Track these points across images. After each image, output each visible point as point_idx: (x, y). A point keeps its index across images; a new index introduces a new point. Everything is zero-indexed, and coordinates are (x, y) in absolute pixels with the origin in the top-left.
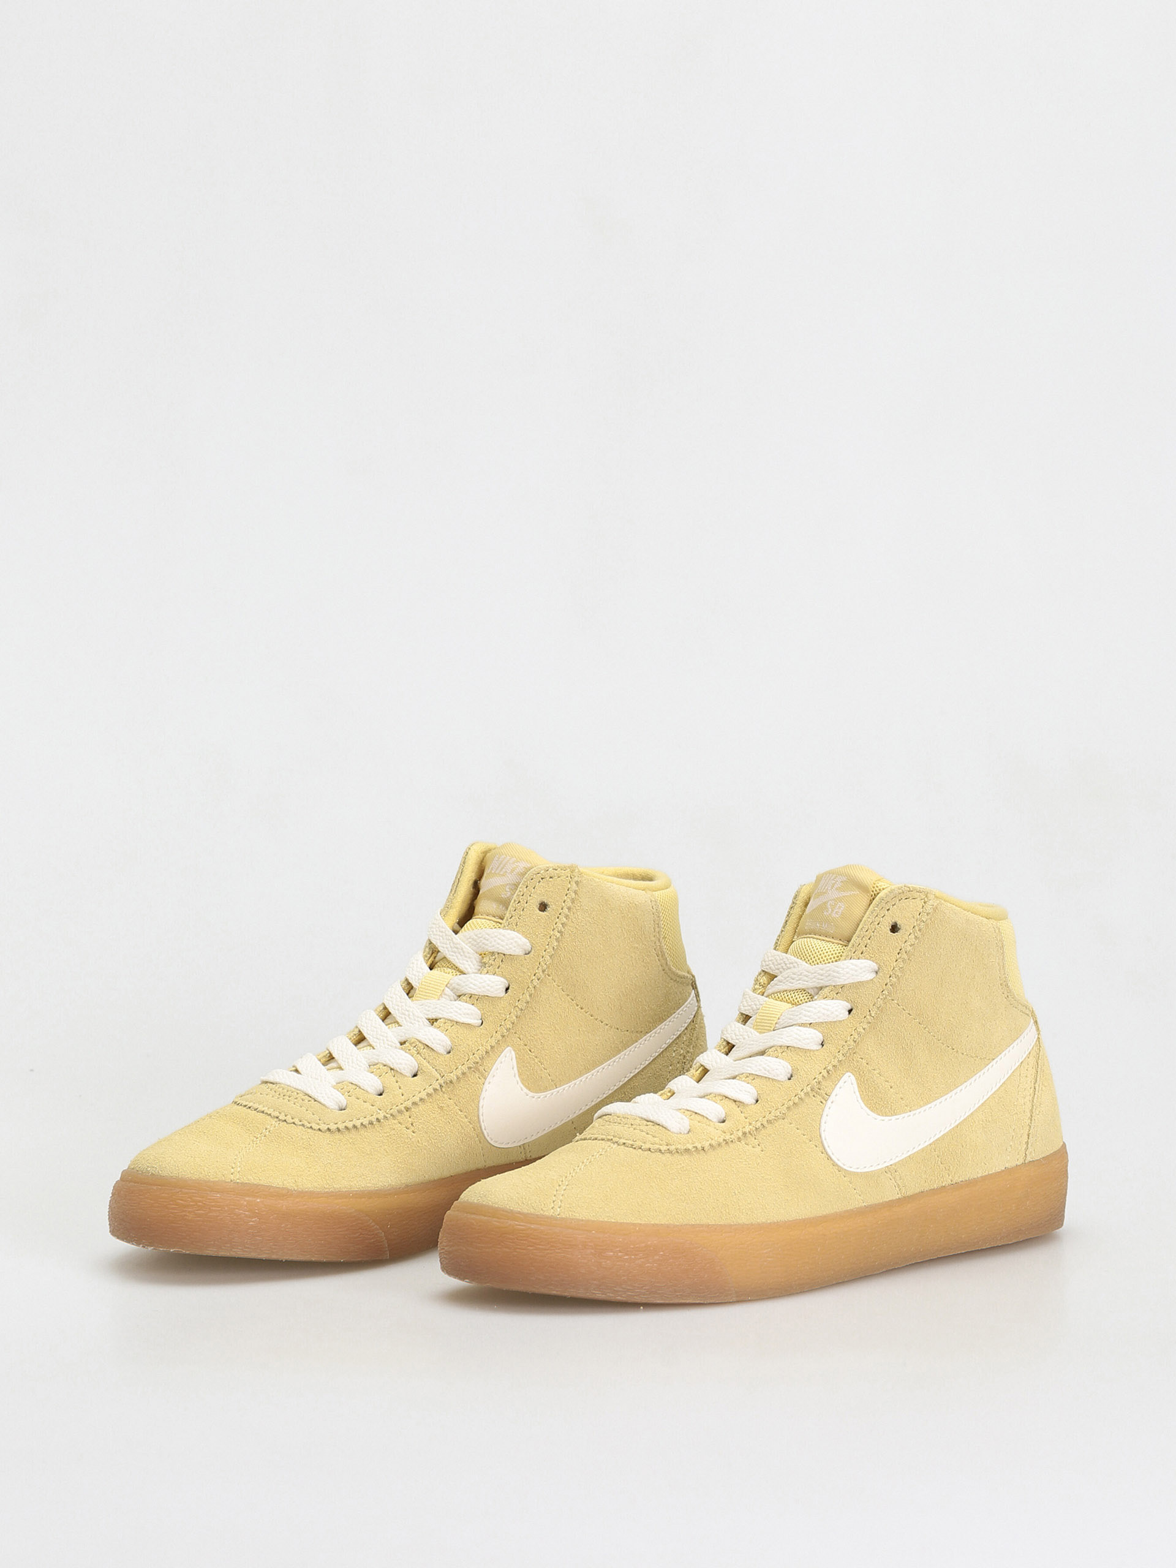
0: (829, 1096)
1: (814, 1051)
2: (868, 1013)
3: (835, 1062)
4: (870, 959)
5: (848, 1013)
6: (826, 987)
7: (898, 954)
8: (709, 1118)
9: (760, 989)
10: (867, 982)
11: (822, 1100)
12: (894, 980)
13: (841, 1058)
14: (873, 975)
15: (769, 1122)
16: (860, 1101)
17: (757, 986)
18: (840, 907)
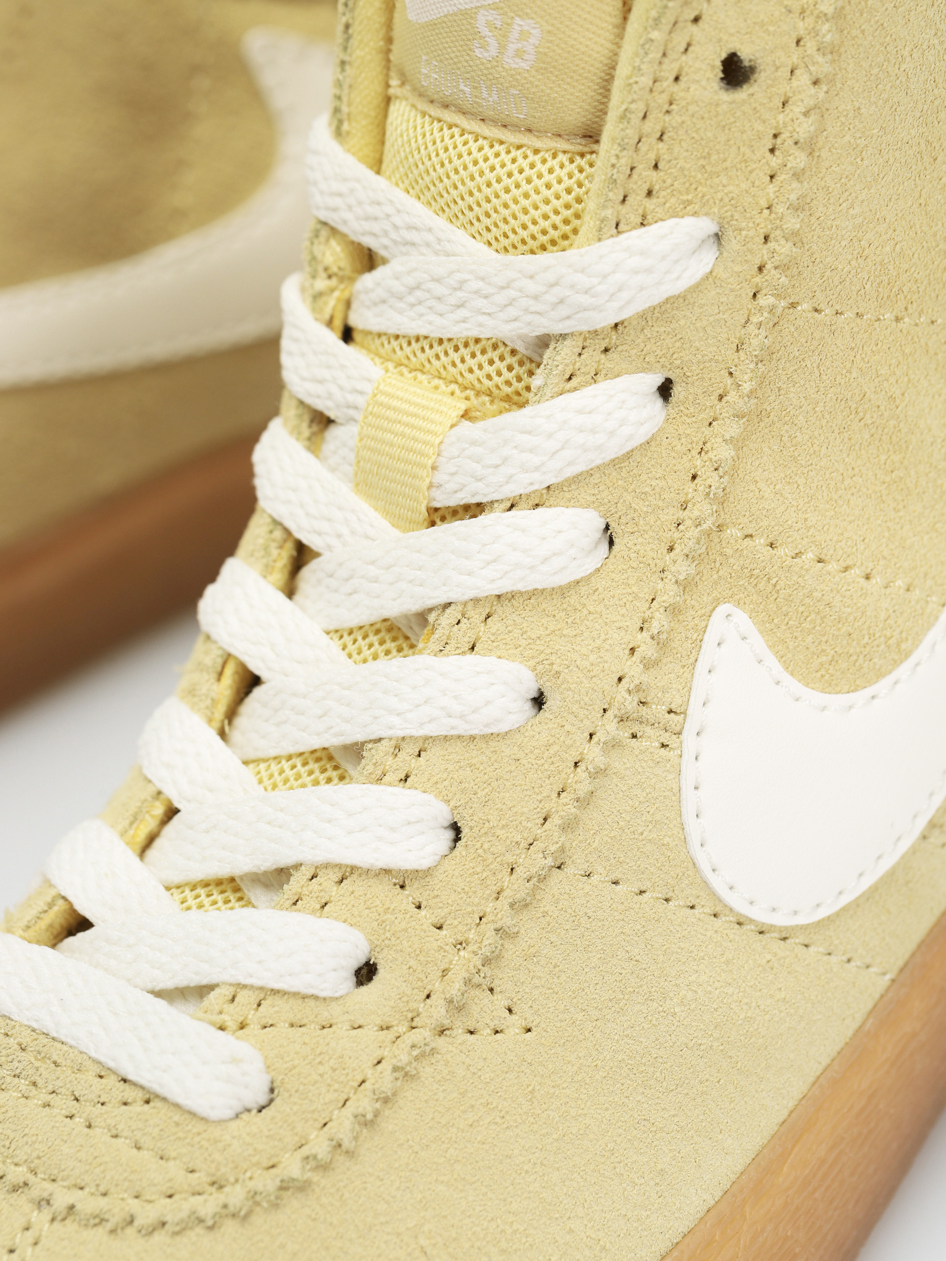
0: (685, 713)
1: (587, 579)
2: (729, 381)
3: (669, 593)
4: (684, 209)
5: (659, 402)
6: (563, 337)
7: (772, 151)
8: (322, 994)
9: (332, 290)
10: (696, 288)
11: (665, 738)
12: (783, 248)
13: (683, 569)
14: (707, 259)
15: (519, 906)
16: (787, 678)
17: (322, 284)
18: (524, 35)
